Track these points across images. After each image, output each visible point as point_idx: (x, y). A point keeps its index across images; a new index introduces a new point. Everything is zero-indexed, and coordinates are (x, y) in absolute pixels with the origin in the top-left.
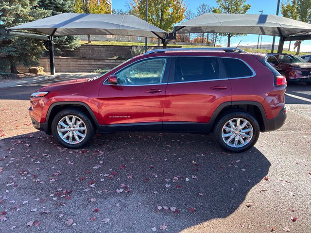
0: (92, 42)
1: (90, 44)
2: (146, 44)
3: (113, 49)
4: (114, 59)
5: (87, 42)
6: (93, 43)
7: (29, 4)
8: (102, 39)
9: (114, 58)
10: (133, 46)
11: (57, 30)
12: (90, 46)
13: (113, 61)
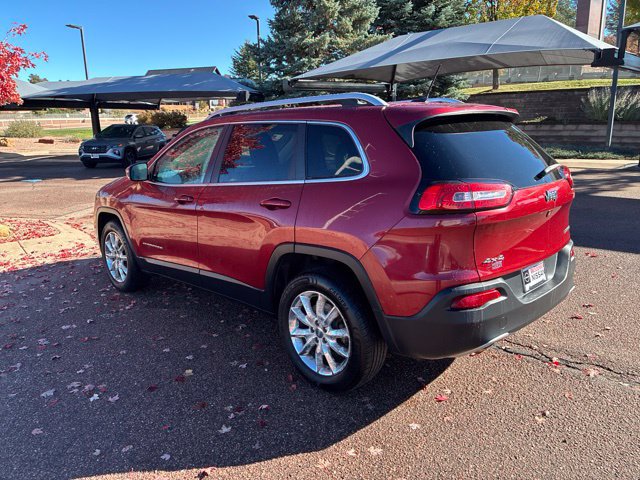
0: (500, 87)
1: (495, 91)
2: (615, 82)
3: (545, 100)
4: (537, 123)
5: (491, 88)
6: (502, 89)
7: (351, 29)
8: (534, 78)
9: (536, 120)
10: (592, 88)
11: (398, 70)
12: (492, 97)
13: (531, 127)
